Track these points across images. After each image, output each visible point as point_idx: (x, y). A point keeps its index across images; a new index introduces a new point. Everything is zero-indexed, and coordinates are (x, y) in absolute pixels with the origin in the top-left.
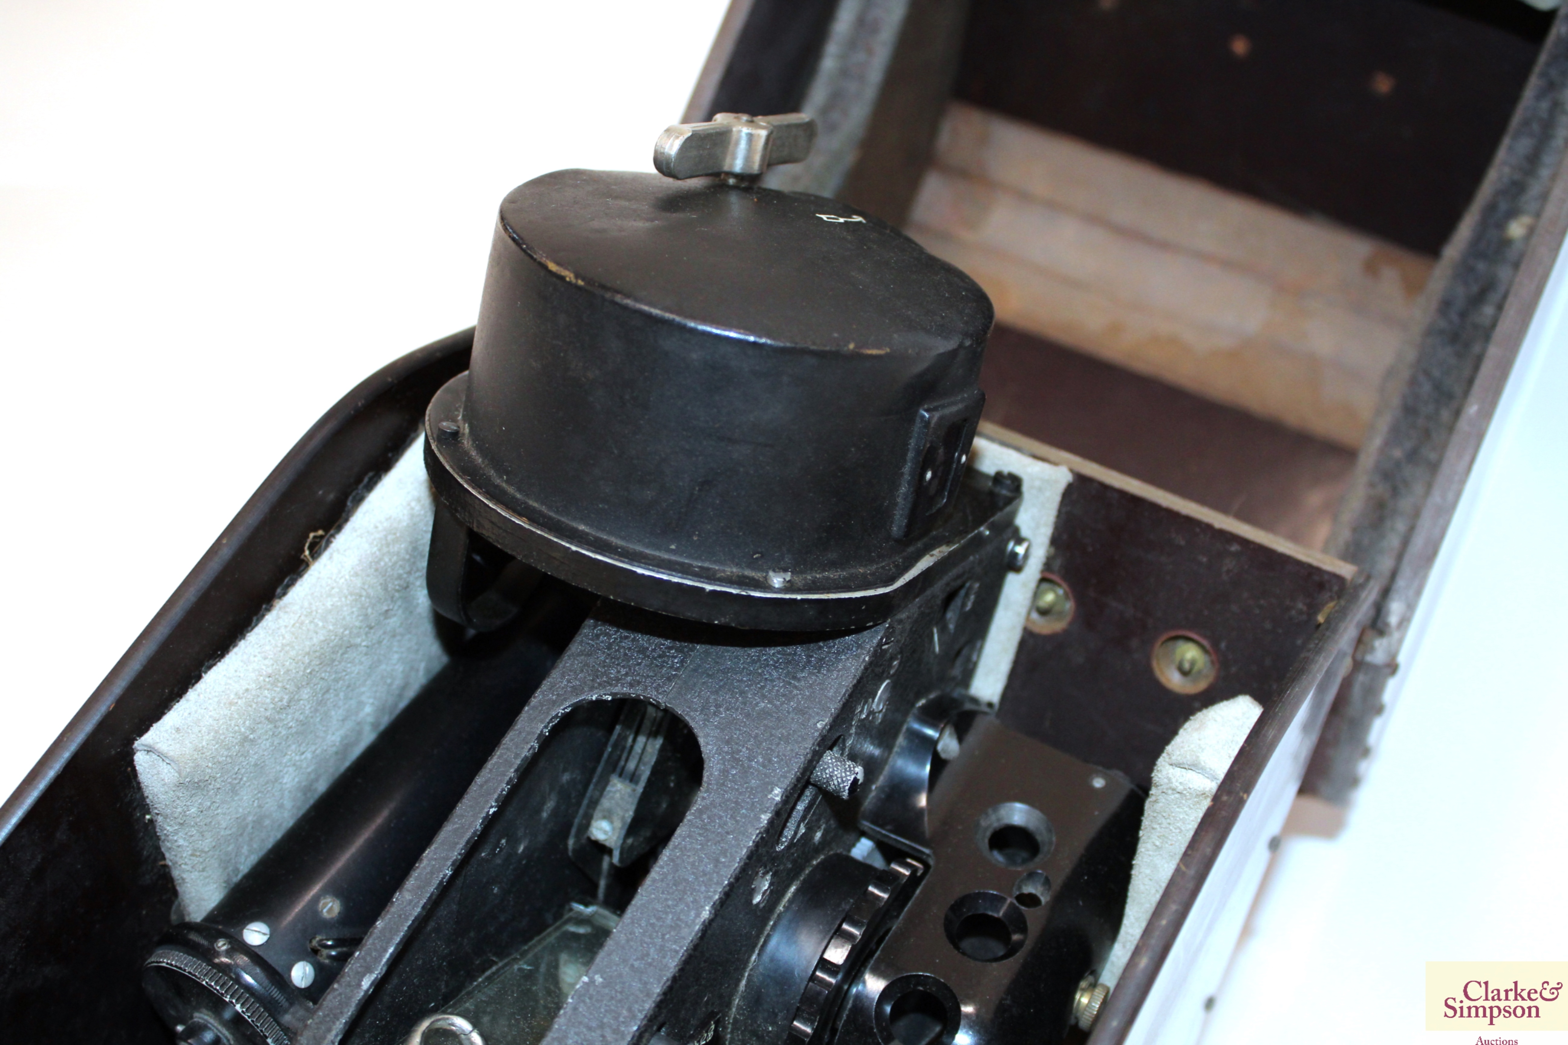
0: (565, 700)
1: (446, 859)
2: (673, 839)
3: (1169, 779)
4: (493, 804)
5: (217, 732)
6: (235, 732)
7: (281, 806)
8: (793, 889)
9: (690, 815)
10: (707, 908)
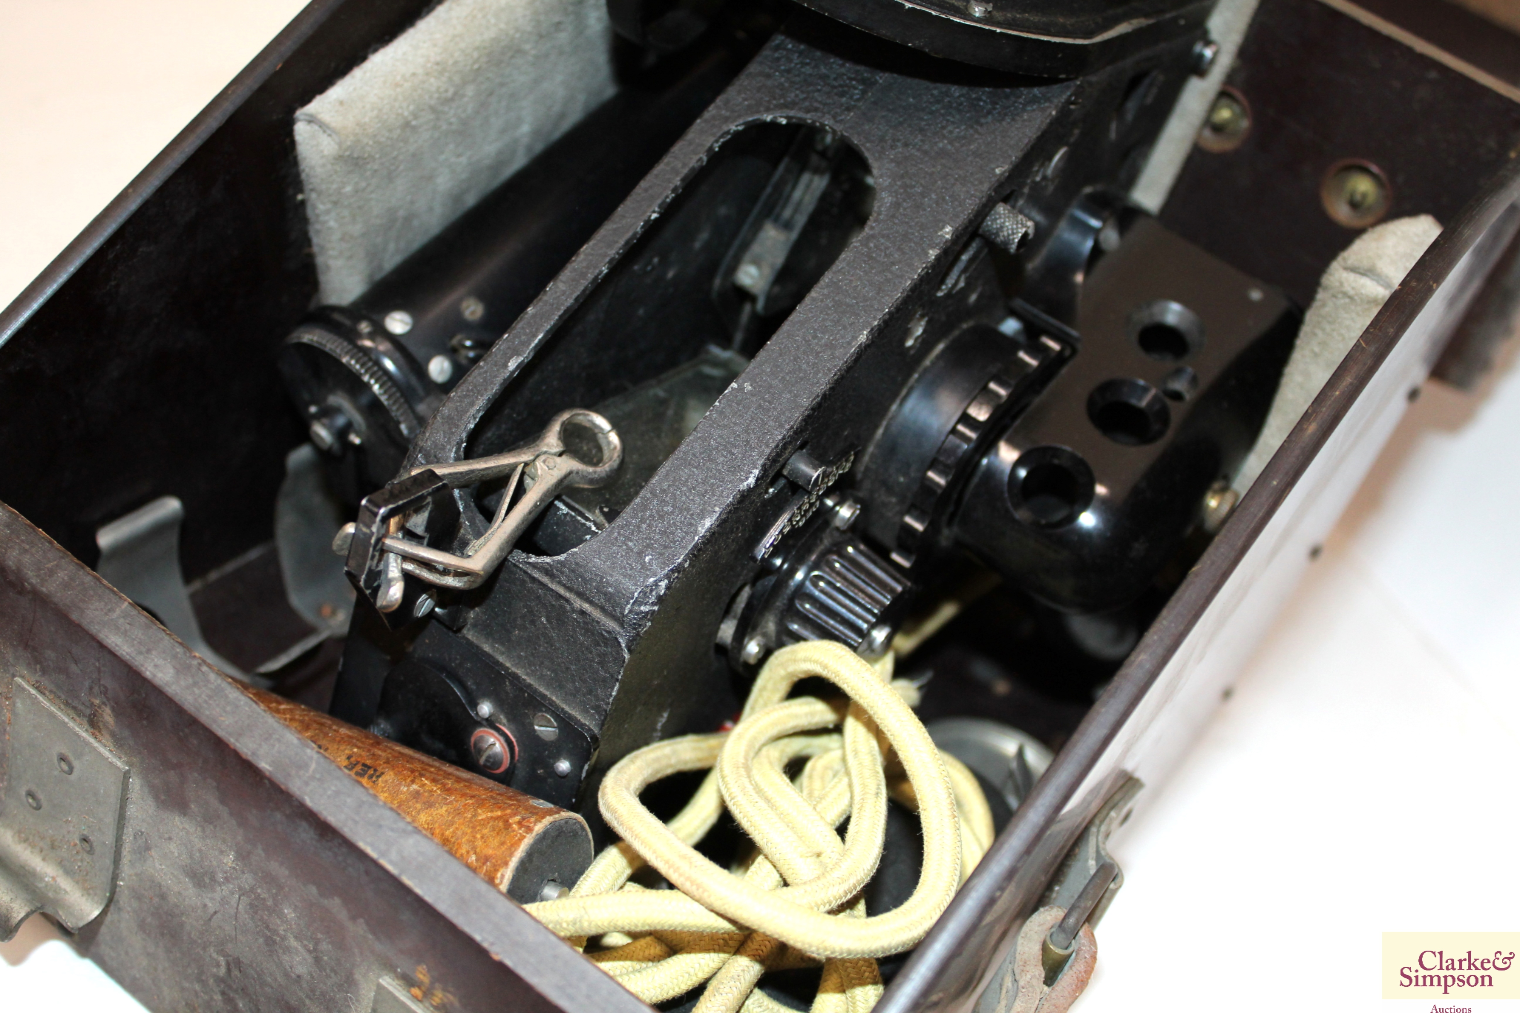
0: (739, 116)
1: (605, 255)
2: (837, 263)
3: (1341, 284)
4: (657, 209)
5: (380, 110)
6: (398, 115)
7: (431, 209)
8: (941, 347)
9: (856, 242)
10: (865, 332)
